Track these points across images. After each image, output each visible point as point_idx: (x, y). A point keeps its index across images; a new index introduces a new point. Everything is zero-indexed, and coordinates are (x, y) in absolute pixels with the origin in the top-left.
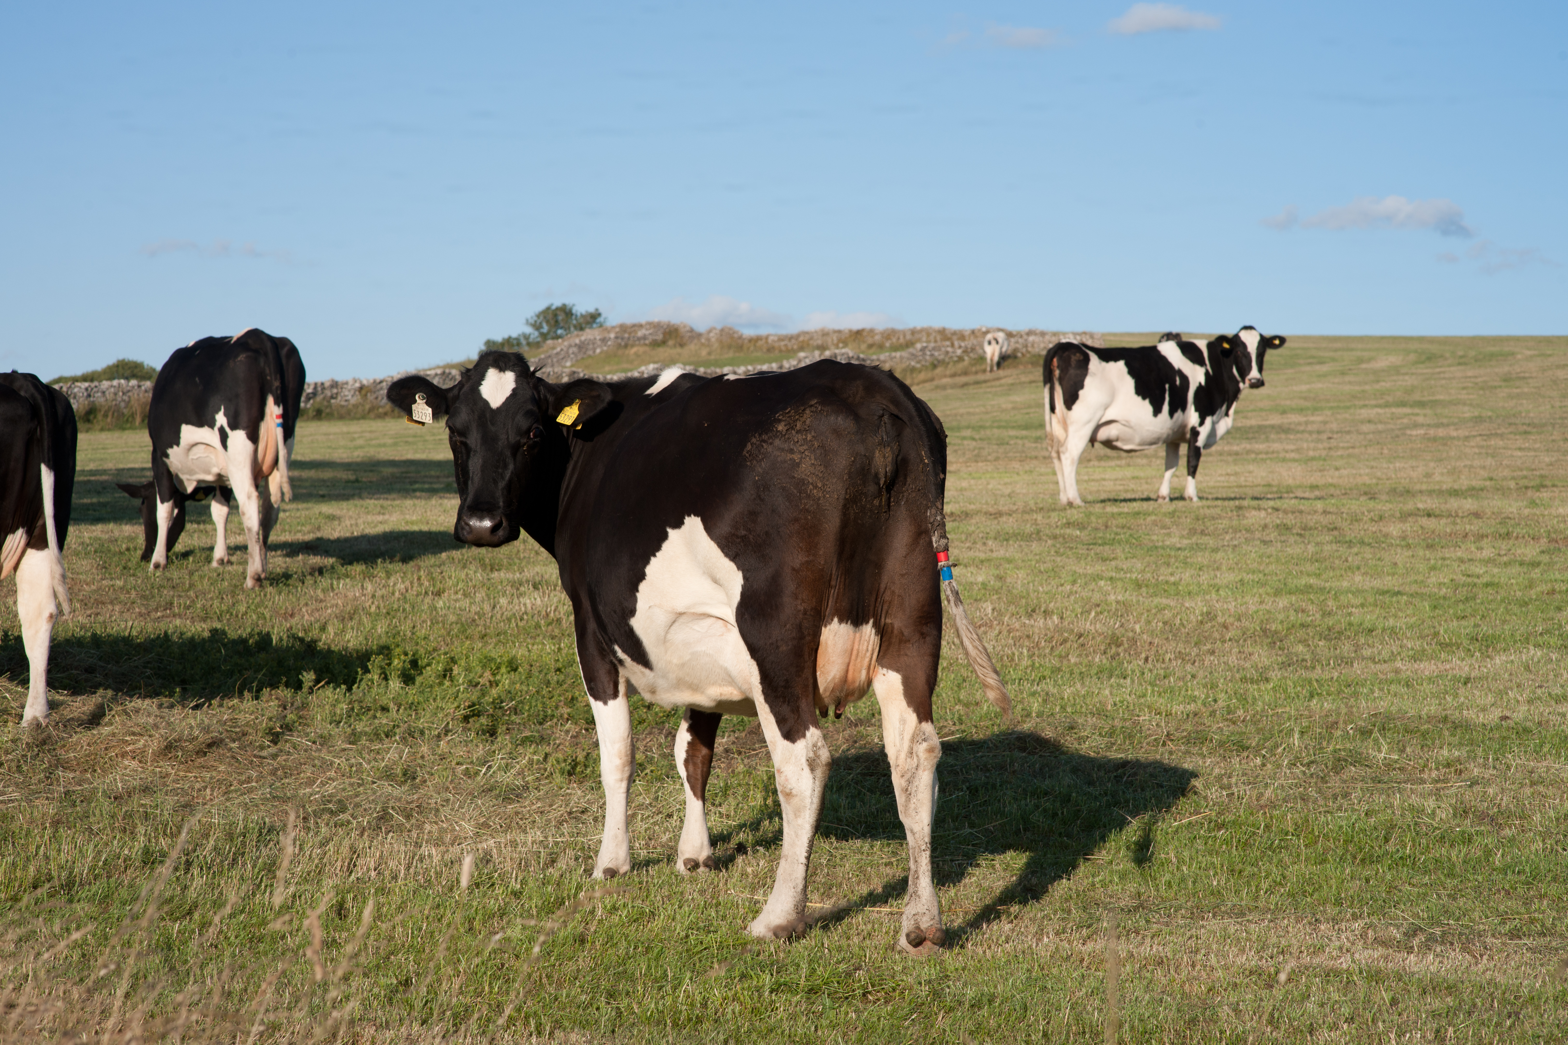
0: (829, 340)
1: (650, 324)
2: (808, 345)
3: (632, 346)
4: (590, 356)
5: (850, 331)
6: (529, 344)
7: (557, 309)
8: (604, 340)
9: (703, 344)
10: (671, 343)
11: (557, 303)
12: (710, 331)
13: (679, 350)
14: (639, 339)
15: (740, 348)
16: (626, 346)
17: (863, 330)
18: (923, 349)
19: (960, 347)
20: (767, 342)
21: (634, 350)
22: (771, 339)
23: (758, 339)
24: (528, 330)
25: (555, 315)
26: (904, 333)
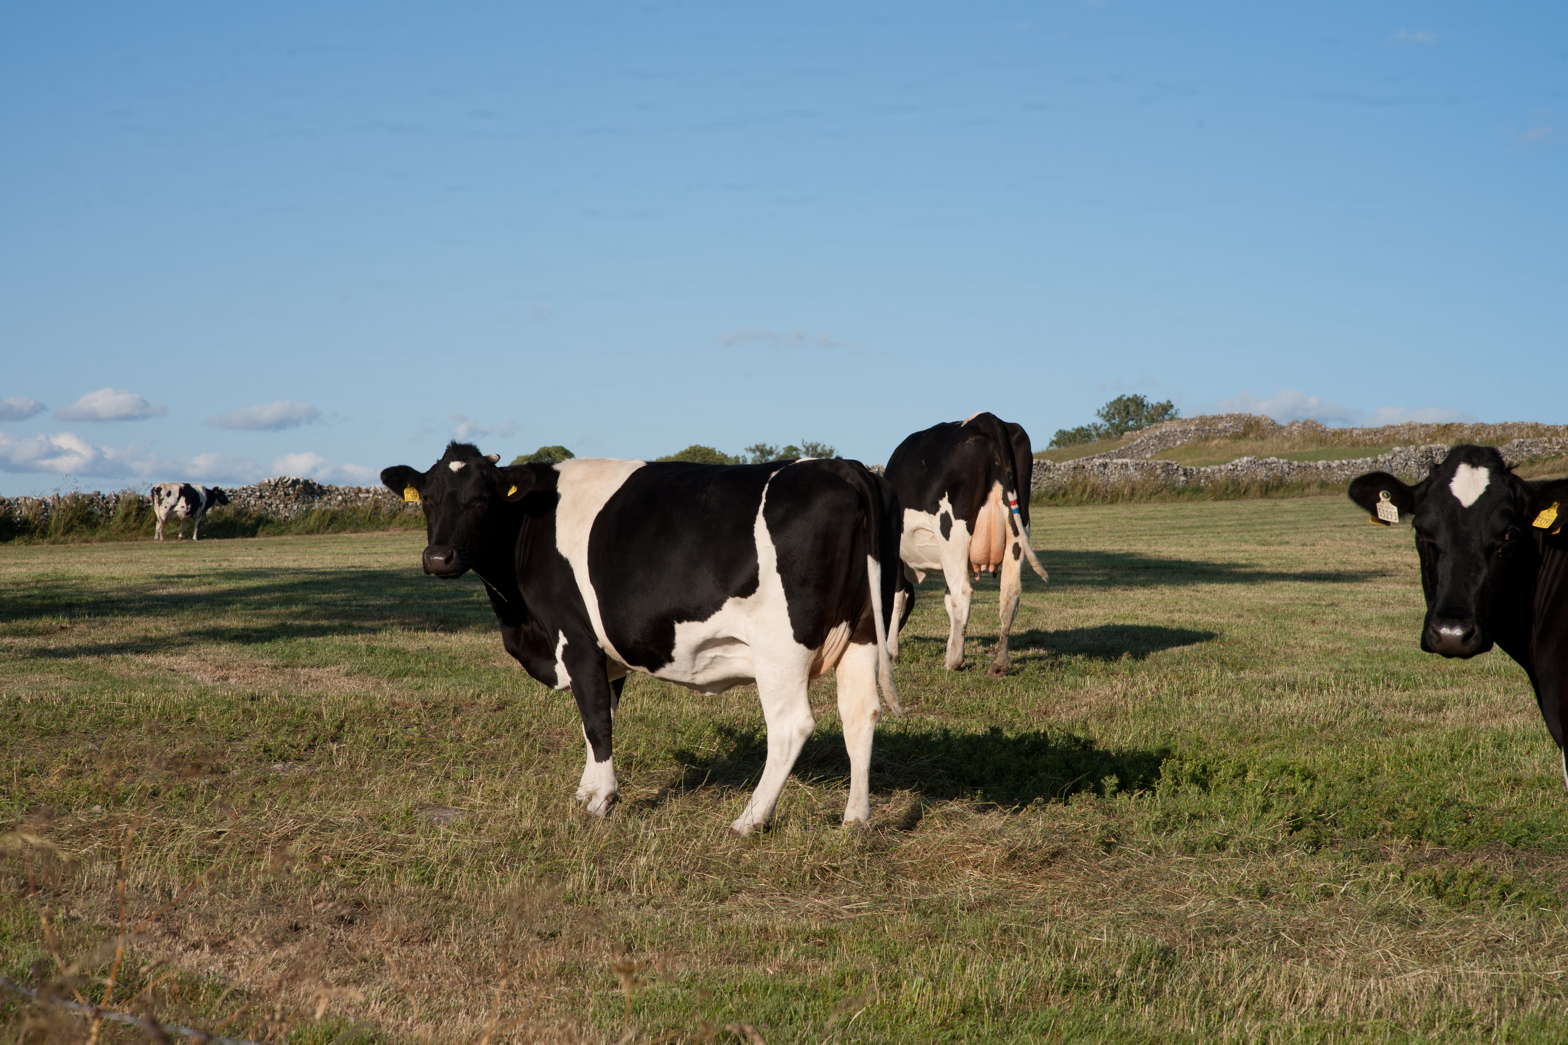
0: (1417, 435)
1: (1230, 416)
2: (1394, 439)
3: (1214, 439)
4: (1170, 448)
5: (1438, 426)
6: (1098, 435)
7: (1129, 399)
8: (1184, 432)
9: (1285, 438)
10: (1251, 436)
11: (1129, 394)
12: (1292, 425)
13: (1260, 443)
14: (1220, 431)
15: (1322, 442)
16: (1207, 438)
17: (1452, 424)
18: (1520, 445)
19: (1558, 443)
20: (1351, 436)
21: (1216, 442)
22: (1355, 432)
23: (1342, 432)
24: (1099, 421)
25: (1127, 408)
26: (1495, 428)
